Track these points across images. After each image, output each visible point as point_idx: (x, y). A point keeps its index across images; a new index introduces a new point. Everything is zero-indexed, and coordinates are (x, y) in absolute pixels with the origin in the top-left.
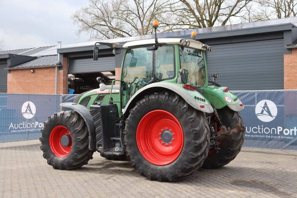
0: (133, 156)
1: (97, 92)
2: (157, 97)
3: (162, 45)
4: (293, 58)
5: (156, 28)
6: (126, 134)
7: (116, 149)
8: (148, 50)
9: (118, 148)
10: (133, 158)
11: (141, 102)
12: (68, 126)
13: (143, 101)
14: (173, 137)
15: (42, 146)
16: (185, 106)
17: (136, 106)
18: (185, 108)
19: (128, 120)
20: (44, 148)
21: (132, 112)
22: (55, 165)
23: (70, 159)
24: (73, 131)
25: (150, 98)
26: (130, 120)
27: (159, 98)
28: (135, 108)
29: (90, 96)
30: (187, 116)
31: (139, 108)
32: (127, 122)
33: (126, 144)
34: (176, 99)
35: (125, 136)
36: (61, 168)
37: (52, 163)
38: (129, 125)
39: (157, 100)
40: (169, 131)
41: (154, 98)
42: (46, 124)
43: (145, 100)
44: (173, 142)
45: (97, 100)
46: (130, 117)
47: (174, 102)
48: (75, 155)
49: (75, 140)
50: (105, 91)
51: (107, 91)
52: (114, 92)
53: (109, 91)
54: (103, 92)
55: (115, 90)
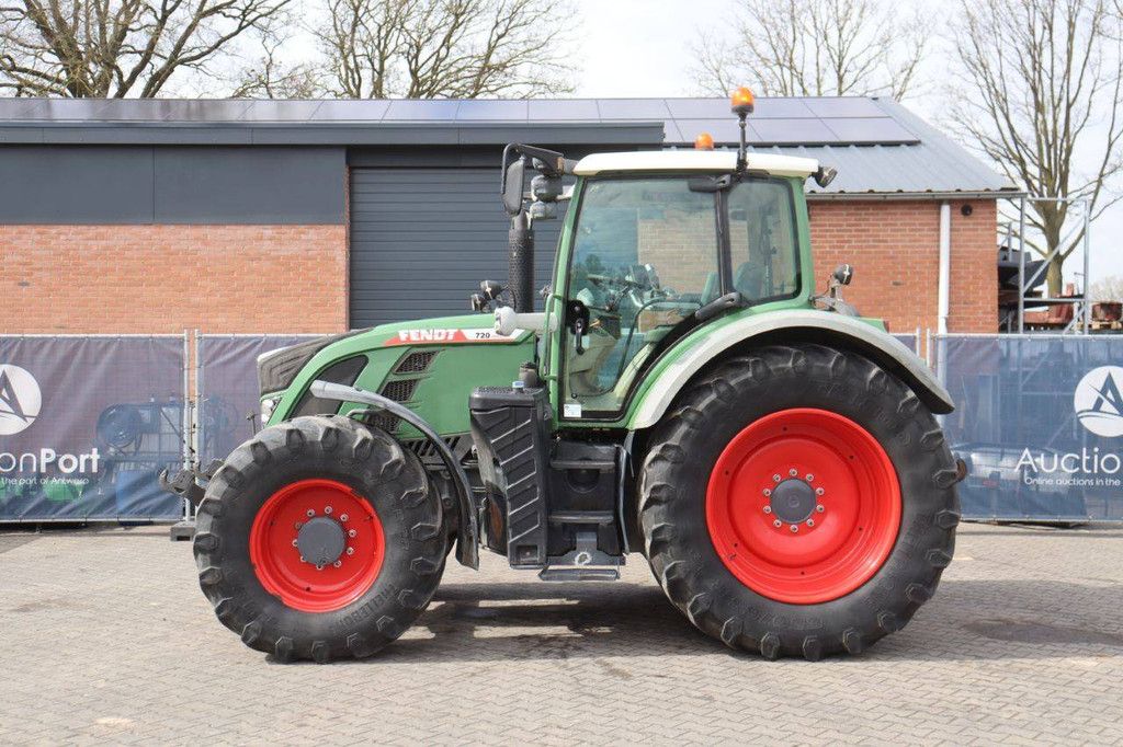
0: (699, 578)
1: (398, 339)
2: (801, 361)
3: (761, 176)
5: (743, 116)
6: (665, 502)
7: (577, 559)
8: (693, 190)
9: (588, 556)
10: (699, 589)
11: (733, 383)
12: (369, 479)
13: (742, 378)
14: (822, 499)
15: (211, 569)
16: (911, 394)
17: (713, 396)
18: (913, 401)
19: (673, 447)
20: (223, 579)
21: (692, 416)
22: (291, 648)
23: (378, 616)
24: (398, 498)
25: (772, 368)
26: (686, 448)
27: (808, 367)
28: (707, 401)
29: (366, 354)
30: (922, 429)
31: (722, 403)
32: (672, 453)
33: (666, 536)
34: (876, 370)
35: (663, 507)
36: (326, 654)
37: (270, 639)
38: (679, 467)
39: (802, 375)
40: (805, 481)
41: (790, 364)
42: (240, 474)
43: (750, 374)
44: (820, 518)
45: (400, 369)
46: (686, 436)
47: (871, 382)
48: (408, 598)
49: (409, 536)
50: (440, 334)
51: (447, 335)
52: (479, 338)
53: (459, 334)
54: (429, 338)
55: (485, 331)
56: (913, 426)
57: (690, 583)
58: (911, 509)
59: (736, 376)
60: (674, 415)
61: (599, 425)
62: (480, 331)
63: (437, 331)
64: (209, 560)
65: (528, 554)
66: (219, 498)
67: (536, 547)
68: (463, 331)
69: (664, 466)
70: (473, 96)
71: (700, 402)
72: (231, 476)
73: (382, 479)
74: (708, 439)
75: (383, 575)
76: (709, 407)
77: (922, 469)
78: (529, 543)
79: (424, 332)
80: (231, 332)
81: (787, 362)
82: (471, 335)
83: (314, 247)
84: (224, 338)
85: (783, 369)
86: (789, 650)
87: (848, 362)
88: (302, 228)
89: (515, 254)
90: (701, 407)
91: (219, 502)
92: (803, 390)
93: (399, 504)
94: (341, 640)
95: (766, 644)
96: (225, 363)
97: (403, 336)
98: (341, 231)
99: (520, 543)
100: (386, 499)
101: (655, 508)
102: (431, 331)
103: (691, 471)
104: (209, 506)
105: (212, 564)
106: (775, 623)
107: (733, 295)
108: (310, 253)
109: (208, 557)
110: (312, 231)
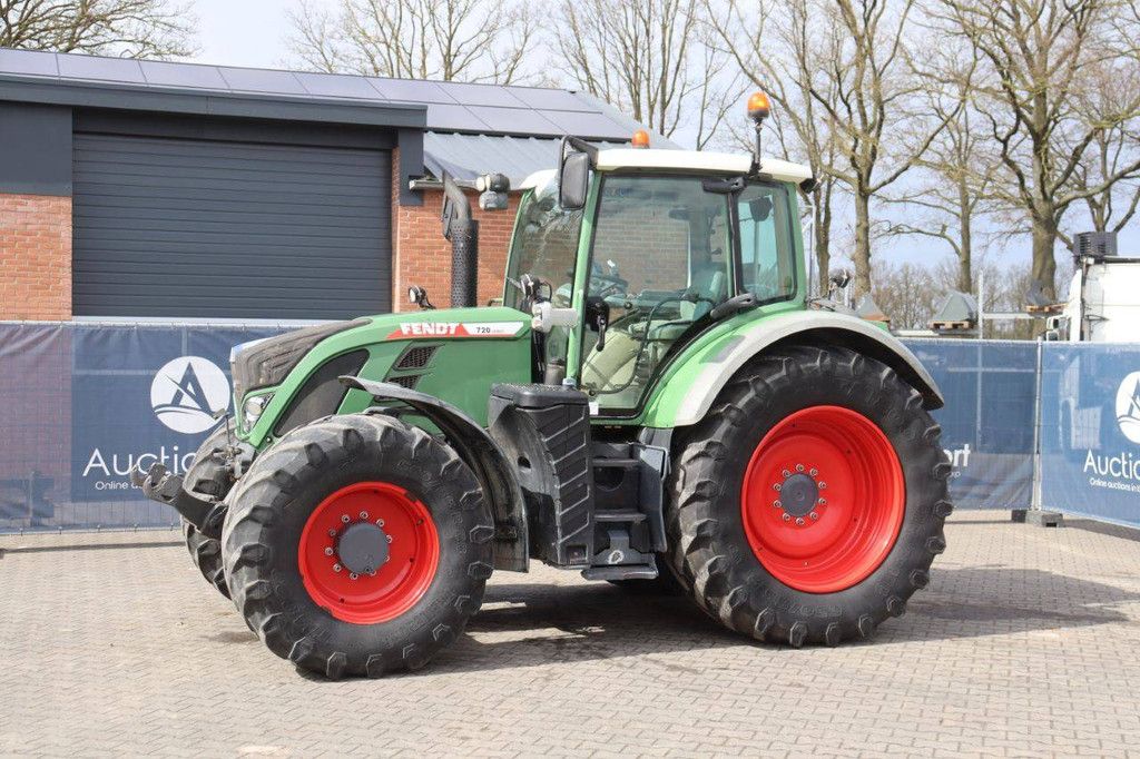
0: (738, 571)
1: (400, 332)
3: (766, 181)
4: (427, 221)
6: (708, 499)
7: (611, 557)
8: (706, 190)
9: (621, 553)
10: (737, 581)
11: (768, 381)
12: (428, 481)
13: (777, 376)
14: (825, 492)
15: (260, 583)
16: (915, 393)
17: (751, 394)
18: (917, 399)
19: (717, 444)
20: (273, 594)
21: (733, 414)
22: (345, 663)
23: (434, 625)
24: (456, 500)
25: (802, 366)
26: (727, 445)
27: (833, 366)
28: (745, 399)
29: (368, 348)
30: (925, 426)
31: (760, 401)
32: (715, 450)
33: (709, 531)
34: (888, 370)
35: (706, 503)
36: (380, 668)
37: (321, 655)
38: (721, 464)
39: (828, 374)
40: (808, 476)
41: (818, 363)
42: (293, 478)
43: (784, 372)
44: (821, 509)
45: (402, 365)
46: (728, 432)
47: (885, 381)
48: (466, 604)
49: (468, 540)
50: (442, 328)
51: (449, 328)
52: (480, 333)
53: (460, 329)
54: (431, 332)
55: (485, 325)
56: (916, 422)
57: (730, 578)
58: (914, 500)
59: (770, 375)
60: (716, 411)
61: (612, 422)
62: (482, 325)
63: (439, 325)
64: (257, 572)
65: (576, 554)
66: (269, 505)
67: (584, 548)
68: (465, 325)
69: (708, 463)
70: (68, 50)
71: (739, 399)
72: (284, 480)
73: (440, 480)
74: (745, 436)
75: (437, 582)
76: (747, 404)
77: (923, 462)
78: (578, 543)
79: (425, 325)
80: (20, 319)
81: (815, 361)
82: (472, 330)
83: (33, 220)
84: (13, 325)
85: (811, 368)
86: (815, 638)
87: (866, 362)
88: (19, 199)
89: (462, 245)
90: (741, 404)
91: (270, 509)
92: (827, 389)
93: (458, 506)
94: (396, 651)
95: (795, 633)
96: (12, 355)
97: (405, 331)
98: (67, 204)
99: (571, 543)
100: (444, 503)
101: (696, 505)
102: (433, 325)
103: (730, 467)
104: (259, 514)
105: (260, 577)
106: (803, 612)
107: (747, 296)
108: (29, 227)
109: (256, 569)
110: (30, 202)
